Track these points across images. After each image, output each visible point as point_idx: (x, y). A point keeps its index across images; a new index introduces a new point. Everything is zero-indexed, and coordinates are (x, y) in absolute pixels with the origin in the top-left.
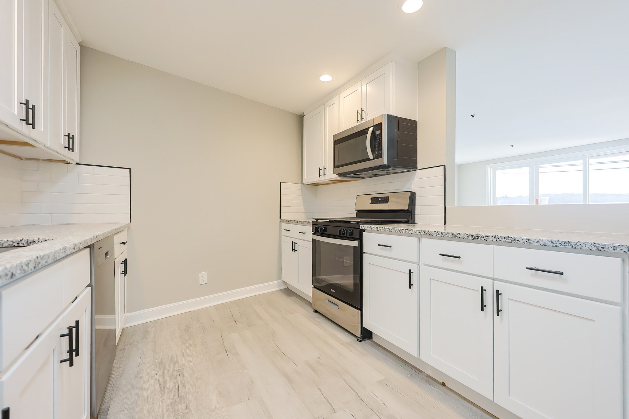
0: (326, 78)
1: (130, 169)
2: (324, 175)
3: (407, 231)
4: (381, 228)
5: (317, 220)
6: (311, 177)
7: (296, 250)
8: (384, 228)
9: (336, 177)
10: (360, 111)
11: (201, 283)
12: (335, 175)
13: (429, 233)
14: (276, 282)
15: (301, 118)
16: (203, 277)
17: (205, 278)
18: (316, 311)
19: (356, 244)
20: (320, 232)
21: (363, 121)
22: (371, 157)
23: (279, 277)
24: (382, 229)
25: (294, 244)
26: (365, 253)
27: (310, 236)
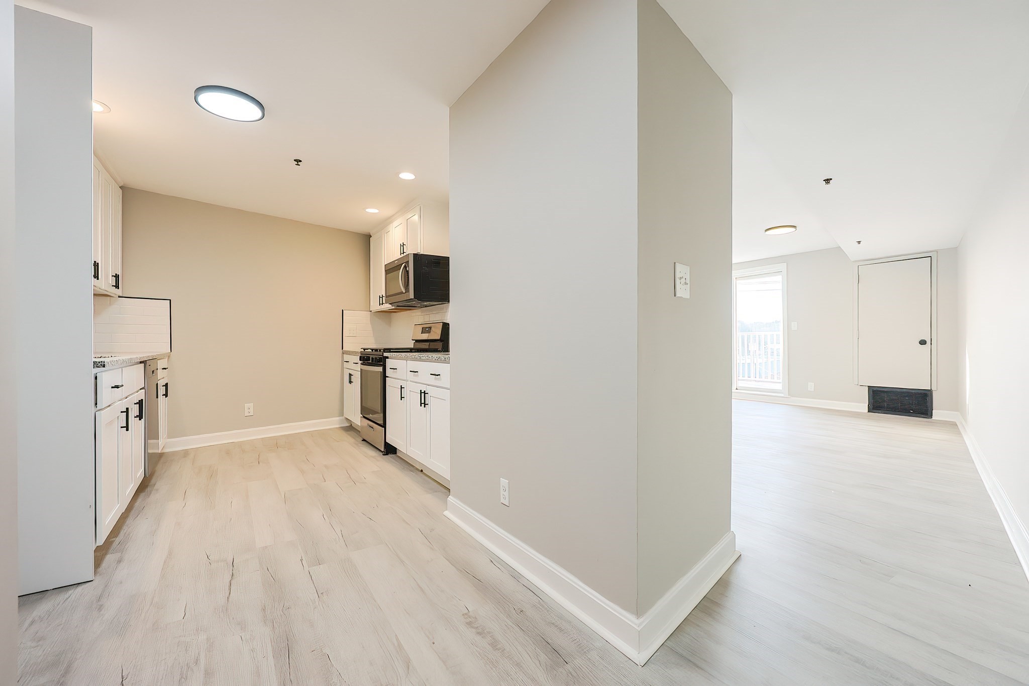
0: (372, 211)
1: (170, 300)
2: (382, 303)
5: (364, 350)
6: (375, 306)
7: (352, 382)
9: (390, 306)
10: (402, 244)
11: (247, 414)
12: (388, 304)
14: (338, 418)
15: (368, 239)
16: (249, 408)
18: (364, 440)
19: (380, 369)
20: (371, 362)
21: (405, 254)
22: (404, 292)
23: (342, 414)
25: (350, 375)
26: (388, 377)
27: (359, 367)
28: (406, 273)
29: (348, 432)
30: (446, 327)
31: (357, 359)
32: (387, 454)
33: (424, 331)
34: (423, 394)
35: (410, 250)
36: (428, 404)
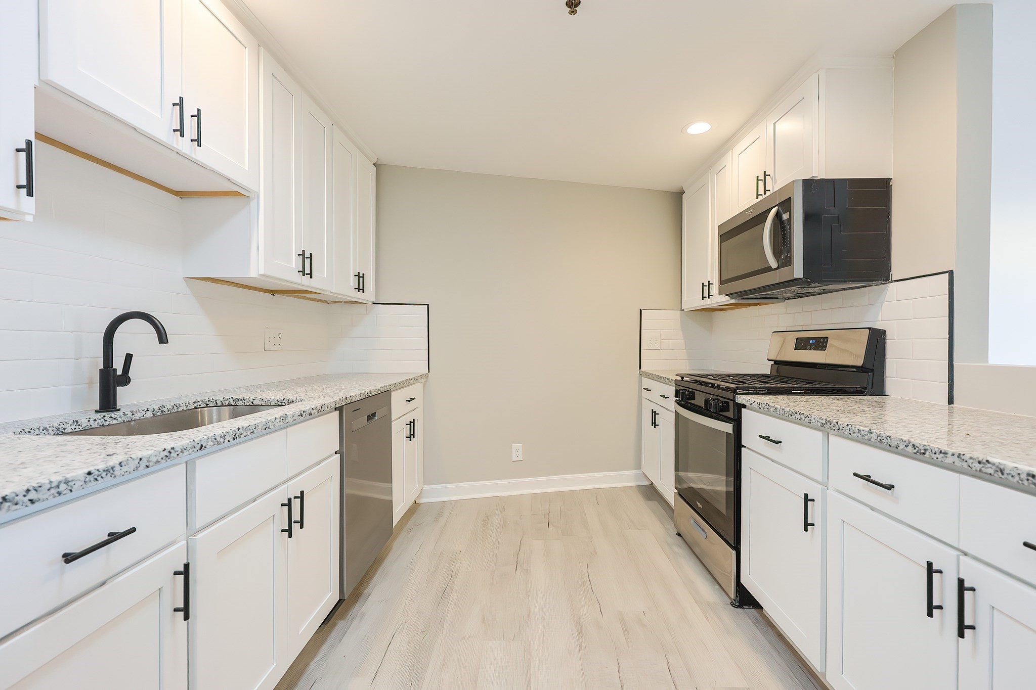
0: (699, 128)
1: (428, 305)
2: (709, 296)
3: (803, 417)
4: (764, 405)
5: (682, 378)
6: (693, 300)
7: (658, 425)
8: (769, 405)
9: (725, 299)
10: (761, 177)
11: (515, 459)
12: (723, 296)
13: (837, 426)
14: (633, 472)
15: (678, 197)
16: (517, 451)
17: (521, 452)
18: (679, 534)
19: (728, 428)
20: (681, 399)
22: (773, 264)
23: (638, 466)
24: (766, 407)
25: (654, 413)
26: (745, 447)
27: (671, 404)
28: (782, 230)
30: (877, 338)
31: (671, 391)
32: (741, 606)
33: (802, 344)
35: (789, 179)
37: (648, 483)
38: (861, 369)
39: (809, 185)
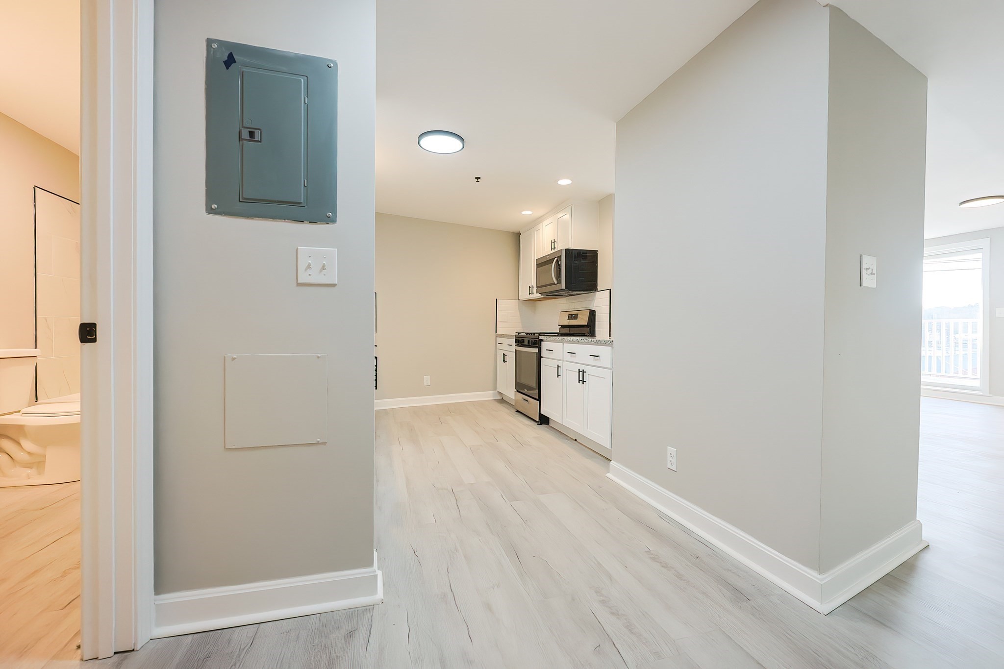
0: (527, 213)
1: (376, 293)
2: (532, 293)
5: (519, 333)
6: (524, 295)
7: (506, 361)
9: (539, 295)
10: (553, 241)
11: (425, 384)
12: (538, 294)
14: (492, 392)
15: (518, 236)
16: (427, 380)
17: (429, 381)
18: (518, 411)
19: (536, 350)
20: (525, 344)
21: (556, 250)
22: (556, 283)
23: (495, 388)
25: (504, 355)
26: (542, 356)
27: (514, 347)
28: (558, 266)
29: (502, 404)
30: (592, 314)
31: (513, 342)
32: (541, 424)
33: (571, 317)
34: (581, 373)
35: (561, 246)
36: (585, 382)
37: (500, 398)
38: (587, 326)
39: (567, 250)
